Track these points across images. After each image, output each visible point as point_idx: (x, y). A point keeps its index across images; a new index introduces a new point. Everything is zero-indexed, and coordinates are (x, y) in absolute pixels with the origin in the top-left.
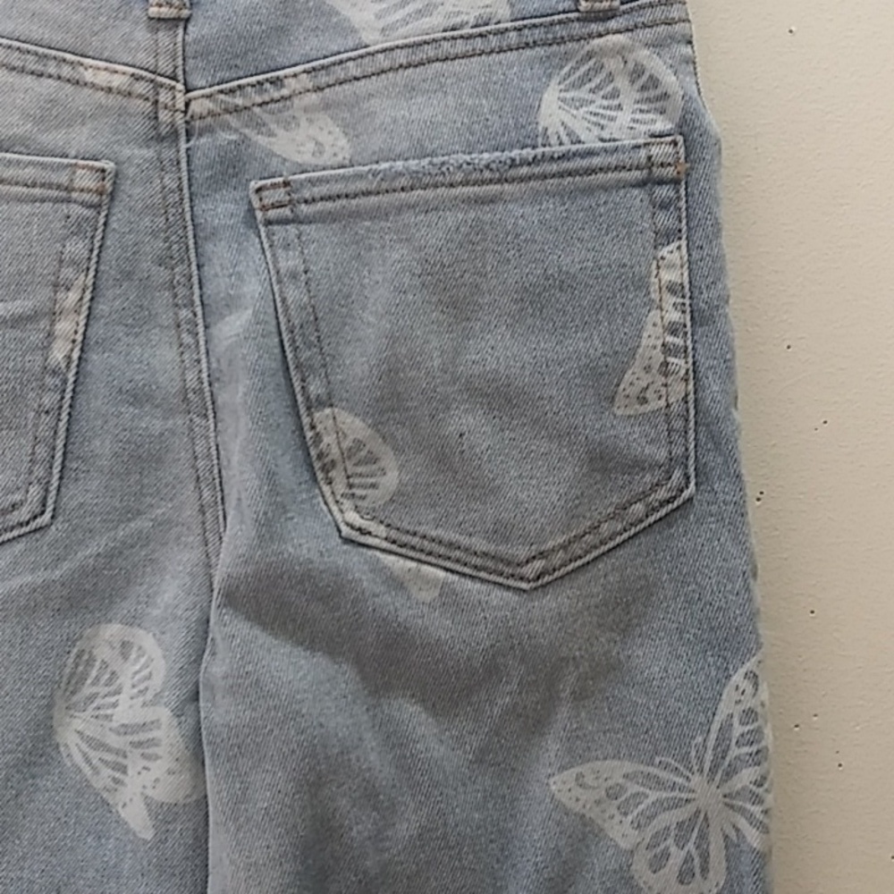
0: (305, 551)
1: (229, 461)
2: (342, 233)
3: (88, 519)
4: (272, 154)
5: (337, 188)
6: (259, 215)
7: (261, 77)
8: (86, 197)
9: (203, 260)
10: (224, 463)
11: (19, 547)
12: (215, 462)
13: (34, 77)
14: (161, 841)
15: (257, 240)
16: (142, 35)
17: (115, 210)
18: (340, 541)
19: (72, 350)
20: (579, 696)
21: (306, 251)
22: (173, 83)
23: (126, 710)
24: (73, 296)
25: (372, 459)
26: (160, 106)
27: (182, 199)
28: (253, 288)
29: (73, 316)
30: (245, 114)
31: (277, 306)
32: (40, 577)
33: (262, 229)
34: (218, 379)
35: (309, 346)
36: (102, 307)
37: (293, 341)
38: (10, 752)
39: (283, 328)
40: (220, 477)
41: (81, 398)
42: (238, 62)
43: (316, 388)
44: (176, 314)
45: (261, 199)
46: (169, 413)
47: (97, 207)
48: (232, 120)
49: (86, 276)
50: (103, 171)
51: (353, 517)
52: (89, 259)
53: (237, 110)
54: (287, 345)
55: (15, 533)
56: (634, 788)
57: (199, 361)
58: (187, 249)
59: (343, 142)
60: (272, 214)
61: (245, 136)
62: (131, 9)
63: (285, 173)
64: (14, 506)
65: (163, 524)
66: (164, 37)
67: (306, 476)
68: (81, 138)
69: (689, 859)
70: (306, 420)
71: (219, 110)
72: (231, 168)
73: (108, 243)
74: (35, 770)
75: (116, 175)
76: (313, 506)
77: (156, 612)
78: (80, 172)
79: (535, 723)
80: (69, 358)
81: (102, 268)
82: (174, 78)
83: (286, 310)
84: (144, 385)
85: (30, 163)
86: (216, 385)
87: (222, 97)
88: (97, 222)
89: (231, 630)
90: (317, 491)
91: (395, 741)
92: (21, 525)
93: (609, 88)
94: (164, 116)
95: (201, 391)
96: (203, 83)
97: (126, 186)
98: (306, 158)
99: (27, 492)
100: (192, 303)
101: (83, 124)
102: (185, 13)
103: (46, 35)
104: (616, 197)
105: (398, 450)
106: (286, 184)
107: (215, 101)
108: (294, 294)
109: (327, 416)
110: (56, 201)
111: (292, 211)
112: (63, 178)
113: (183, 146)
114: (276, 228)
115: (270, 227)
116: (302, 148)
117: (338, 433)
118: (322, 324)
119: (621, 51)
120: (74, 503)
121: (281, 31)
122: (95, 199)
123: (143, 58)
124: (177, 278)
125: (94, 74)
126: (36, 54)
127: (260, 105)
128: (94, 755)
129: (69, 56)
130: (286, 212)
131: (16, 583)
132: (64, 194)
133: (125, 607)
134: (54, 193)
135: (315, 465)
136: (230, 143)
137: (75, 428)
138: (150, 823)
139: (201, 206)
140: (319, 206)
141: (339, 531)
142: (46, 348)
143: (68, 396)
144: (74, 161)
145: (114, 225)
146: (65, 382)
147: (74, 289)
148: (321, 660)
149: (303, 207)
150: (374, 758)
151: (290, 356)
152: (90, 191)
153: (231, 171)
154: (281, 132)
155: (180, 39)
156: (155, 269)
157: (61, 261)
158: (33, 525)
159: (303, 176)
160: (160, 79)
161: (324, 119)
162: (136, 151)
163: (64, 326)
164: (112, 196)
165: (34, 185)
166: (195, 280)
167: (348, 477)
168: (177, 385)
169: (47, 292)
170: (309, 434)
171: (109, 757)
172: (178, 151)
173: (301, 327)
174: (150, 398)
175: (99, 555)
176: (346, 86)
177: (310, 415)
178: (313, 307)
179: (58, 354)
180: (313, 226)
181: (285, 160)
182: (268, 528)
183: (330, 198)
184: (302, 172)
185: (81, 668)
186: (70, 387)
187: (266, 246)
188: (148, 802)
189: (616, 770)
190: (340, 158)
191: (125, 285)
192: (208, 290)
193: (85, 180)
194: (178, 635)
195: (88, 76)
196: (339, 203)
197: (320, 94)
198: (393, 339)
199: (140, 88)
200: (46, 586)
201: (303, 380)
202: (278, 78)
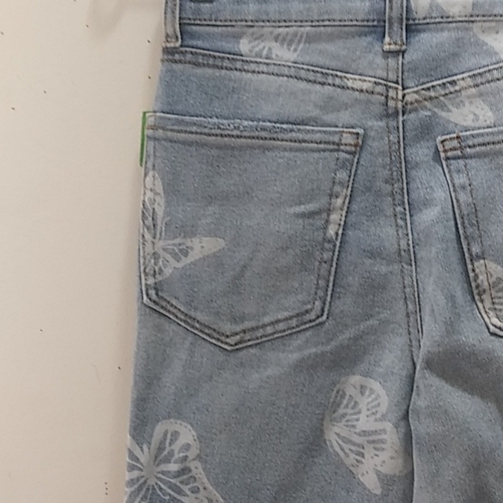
128: (346, 447)
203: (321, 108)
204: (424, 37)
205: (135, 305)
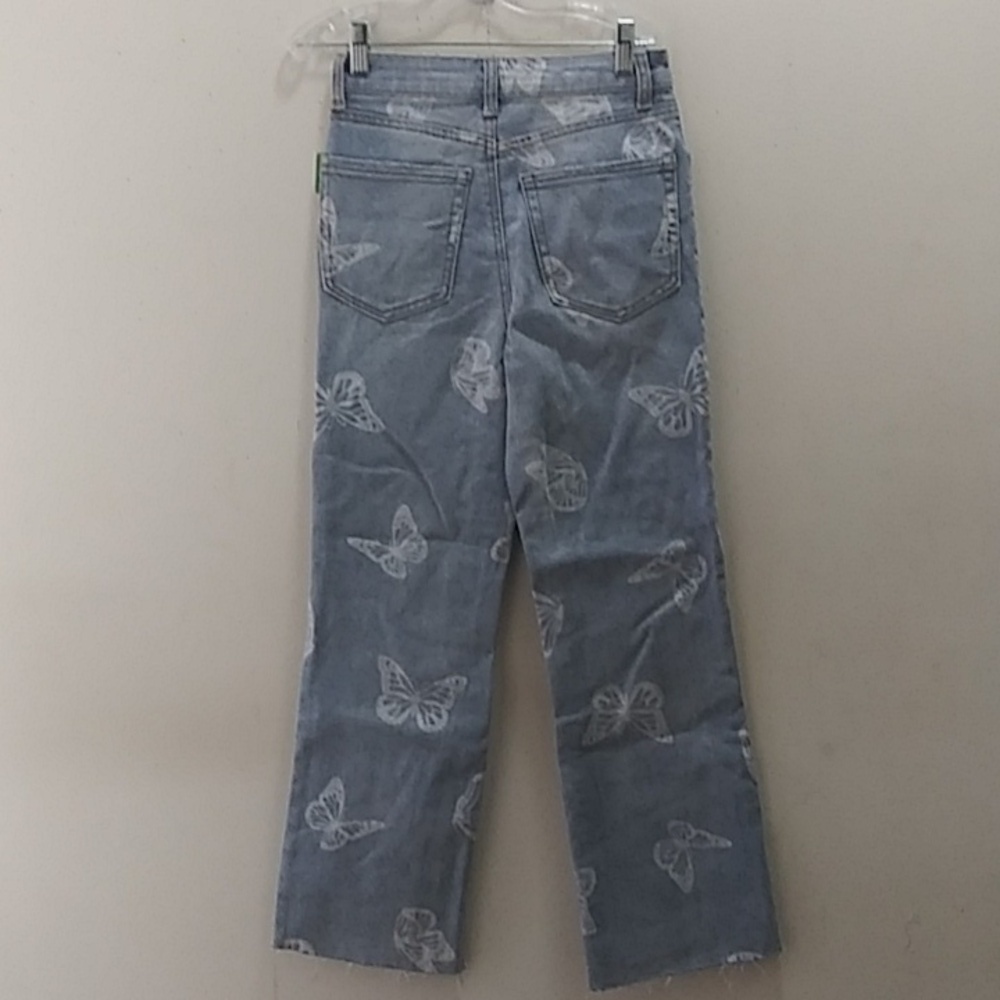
0: (540, 308)
1: (513, 276)
2: (552, 193)
3: (463, 299)
4: (527, 164)
5: (550, 176)
6: (523, 186)
7: (523, 137)
8: (462, 182)
9: (503, 204)
10: (511, 276)
11: (438, 309)
12: (508, 276)
13: (443, 138)
14: (489, 414)
15: (522, 195)
16: (481, 122)
17: (471, 187)
18: (552, 304)
19: (457, 237)
20: (638, 361)
21: (540, 200)
23: (476, 368)
24: (457, 217)
25: (564, 274)
26: (488, 148)
28: (521, 213)
29: (457, 225)
30: (518, 151)
31: (530, 220)
32: (446, 320)
33: (524, 192)
34: (509, 247)
35: (541, 233)
36: (468, 221)
37: (535, 231)
38: (436, 384)
39: (532, 227)
40: (509, 281)
41: (461, 254)
42: (515, 131)
43: (543, 249)
44: (493, 224)
45: (523, 181)
46: (491, 259)
48: (513, 152)
49: (462, 210)
50: (468, 172)
51: (556, 295)
52: (463, 204)
53: (514, 149)
54: (533, 233)
56: (658, 395)
57: (501, 240)
58: (497, 199)
59: (552, 159)
60: (527, 186)
61: (518, 158)
62: (477, 113)
63: (532, 171)
64: (437, 294)
65: (488, 301)
66: (489, 123)
67: (540, 281)
68: (459, 160)
69: (678, 421)
70: (540, 261)
71: (509, 149)
72: (513, 169)
73: (470, 198)
74: (444, 391)
75: (472, 173)
76: (543, 291)
77: (486, 332)
79: (623, 373)
81: (468, 207)
82: (492, 138)
83: (533, 220)
84: (482, 249)
85: (442, 170)
86: (508, 249)
87: (509, 144)
88: (466, 191)
89: (514, 335)
90: (544, 286)
91: (572, 377)
93: (649, 137)
94: (489, 152)
95: (503, 251)
96: (503, 139)
97: (476, 177)
98: (539, 165)
99: (442, 289)
100: (499, 219)
101: (459, 154)
102: (497, 114)
103: (446, 122)
104: (651, 177)
105: (572, 271)
106: (532, 175)
107: (507, 146)
108: (536, 215)
109: (548, 259)
110: (451, 183)
111: (535, 185)
112: (453, 175)
113: (496, 161)
114: (528, 191)
115: (526, 191)
116: (537, 162)
117: (551, 265)
118: (546, 226)
119: (652, 123)
120: (458, 293)
121: (530, 120)
122: (465, 183)
123: (482, 130)
124: (494, 211)
125: (463, 136)
127: (523, 147)
128: (465, 385)
130: (533, 185)
131: (437, 322)
132: (454, 181)
133: (475, 332)
135: (543, 277)
136: (512, 161)
137: (458, 265)
138: (486, 408)
139: (502, 184)
140: (544, 183)
141: (552, 301)
142: (448, 237)
143: (456, 253)
144: (457, 169)
145: (471, 192)
146: (455, 248)
147: (457, 215)
148: (547, 348)
149: (539, 184)
150: (565, 383)
151: (534, 237)
152: (463, 179)
153: (513, 171)
154: (530, 156)
155: (494, 124)
156: (485, 207)
157: (453, 205)
158: (444, 301)
161: (546, 151)
162: (479, 165)
163: (454, 229)
164: (471, 181)
165: (444, 178)
166: (500, 211)
167: (555, 281)
168: (494, 249)
169: (448, 216)
170: (541, 266)
171: (470, 386)
172: (494, 164)
173: (538, 227)
174: (484, 254)
175: (466, 312)
176: (553, 139)
177: (541, 258)
178: (543, 220)
179: (452, 238)
180: (542, 190)
181: (532, 167)
182: (527, 299)
183: (548, 180)
184: (538, 171)
185: (459, 354)
186: (457, 250)
187: (525, 198)
189: (652, 389)
190: (551, 165)
191: (476, 213)
192: (506, 214)
193: (462, 176)
194: (496, 340)
195: (462, 137)
196: (550, 182)
197: (544, 142)
198: (571, 231)
199: (481, 141)
200: (448, 323)
201: (539, 246)
202: (529, 137)
203: (444, 155)
204: (510, 106)
205: (317, 291)
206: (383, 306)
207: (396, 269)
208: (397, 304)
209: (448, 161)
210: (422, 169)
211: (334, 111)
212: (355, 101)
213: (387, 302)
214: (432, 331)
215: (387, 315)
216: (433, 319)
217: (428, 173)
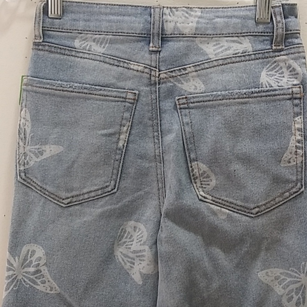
0: (189, 203)
1: (167, 176)
2: (202, 112)
3: (126, 191)
4: (182, 89)
5: (201, 99)
6: (178, 106)
7: (180, 68)
8: (130, 101)
9: (161, 119)
10: (166, 176)
11: (107, 198)
12: (163, 176)
13: (117, 67)
14: (144, 285)
15: (177, 113)
16: (147, 55)
17: (137, 105)
18: (198, 200)
19: (124, 143)
20: (267, 249)
21: (191, 117)
22: (155, 69)
23: (135, 246)
24: (125, 128)
25: (208, 177)
26: (152, 75)
27: (157, 102)
28: (176, 127)
29: (125, 134)
30: (175, 78)
31: (183, 132)
32: (113, 207)
33: (179, 111)
34: (165, 152)
35: (191, 143)
36: (133, 132)
37: (187, 142)
38: (102, 257)
39: (184, 138)
40: (164, 180)
41: (126, 157)
42: (174, 63)
43: (193, 156)
44: (153, 134)
45: (179, 102)
46: (150, 162)
47: (133, 103)
48: (171, 80)
49: (129, 122)
50: (135, 93)
51: (202, 193)
52: (130, 118)
53: (173, 76)
54: (185, 143)
55: (107, 194)
56: (283, 277)
57: (159, 147)
58: (157, 115)
59: (203, 86)
60: (182, 106)
61: (175, 84)
62: (145, 48)
63: (186, 95)
64: (107, 187)
65: (147, 193)
66: (153, 56)
67: (189, 181)
68: (129, 84)
69: (299, 299)
70: (190, 165)
71: (168, 77)
72: (171, 93)
73: (136, 113)
74: (108, 263)
75: (139, 95)
76: (191, 190)
77: (144, 218)
78: (129, 94)
79: (254, 256)
80: (123, 145)
81: (134, 121)
82: (156, 68)
83: (185, 134)
84: (144, 154)
85: (115, 91)
86: (164, 154)
87: (169, 73)
88: (133, 108)
89: (167, 224)
90: (192, 185)
91: (213, 259)
92: (108, 192)
93: (280, 71)
94: (153, 78)
95: (160, 155)
96: (164, 69)
97: (141, 98)
98: (192, 91)
99: (110, 182)
100: (158, 131)
101: (130, 80)
102: (160, 49)
103: (120, 55)
104: (282, 103)
105: (216, 174)
106: (186, 98)
107: (167, 75)
108: (187, 129)
109: (196, 164)
110: (121, 102)
111: (188, 105)
112: (124, 95)
113: (158, 87)
114: (183, 110)
115: (181, 110)
116: (191, 88)
117: (198, 169)
118: (195, 138)
119: (284, 61)
120: (123, 186)
121: (186, 55)
122: (133, 101)
123: (148, 62)
124: (154, 124)
125: (133, 65)
126: (117, 60)
127: (179, 76)
128: (125, 259)
129: (126, 61)
130: (186, 106)
131: (106, 208)
132: (124, 100)
133: (135, 217)
134: (121, 99)
135: (191, 178)
136: (170, 86)
137: (124, 165)
138: (141, 280)
139: (161, 104)
140: (196, 104)
141: (198, 197)
142: (118, 142)
143: (123, 156)
144: (127, 91)
145: (137, 108)
146: (122, 152)
147: (126, 126)
148: (192, 234)
149: (191, 104)
150: (207, 264)
151: (186, 147)
152: (131, 99)
153: (170, 94)
154: (185, 83)
155: (158, 57)
156: (148, 121)
157: (122, 119)
158: (112, 192)
159: (191, 96)
160: (152, 68)
161: (197, 80)
162: (144, 88)
163: (122, 137)
164: (137, 101)
165: (116, 97)
166: (159, 124)
167: (201, 182)
168: (153, 154)
169: (118, 127)
170: (190, 169)
171: (129, 260)
172: (156, 88)
173: (189, 138)
174: (145, 157)
175: (129, 201)
176: (204, 70)
177: (191, 163)
178: (193, 133)
179: (121, 144)
180: (193, 110)
181: (186, 91)
182: (179, 196)
183: (199, 102)
184: (190, 95)
185: (122, 233)
186: (124, 153)
187: (180, 115)
188: (141, 273)
189: (278, 271)
190: (202, 91)
191: (140, 125)
192: (163, 127)
193: (130, 96)
194: (151, 226)
195: (132, 67)
196: (201, 103)
197: (196, 72)
198: (216, 142)
199: (146, 70)
200: (115, 209)
201: (189, 153)
202: (185, 68)
206: (63, 195)
207: (76, 165)
208: (74, 193)
209: (120, 84)
210: (101, 90)
211: (35, 44)
212: (49, 37)
213: (68, 191)
214: (101, 216)
215: (66, 201)
216: (102, 206)
217: (105, 93)
